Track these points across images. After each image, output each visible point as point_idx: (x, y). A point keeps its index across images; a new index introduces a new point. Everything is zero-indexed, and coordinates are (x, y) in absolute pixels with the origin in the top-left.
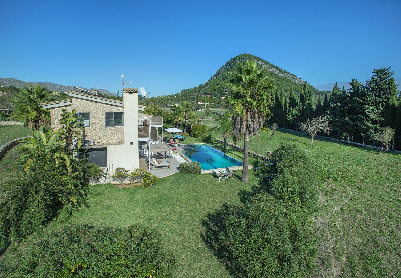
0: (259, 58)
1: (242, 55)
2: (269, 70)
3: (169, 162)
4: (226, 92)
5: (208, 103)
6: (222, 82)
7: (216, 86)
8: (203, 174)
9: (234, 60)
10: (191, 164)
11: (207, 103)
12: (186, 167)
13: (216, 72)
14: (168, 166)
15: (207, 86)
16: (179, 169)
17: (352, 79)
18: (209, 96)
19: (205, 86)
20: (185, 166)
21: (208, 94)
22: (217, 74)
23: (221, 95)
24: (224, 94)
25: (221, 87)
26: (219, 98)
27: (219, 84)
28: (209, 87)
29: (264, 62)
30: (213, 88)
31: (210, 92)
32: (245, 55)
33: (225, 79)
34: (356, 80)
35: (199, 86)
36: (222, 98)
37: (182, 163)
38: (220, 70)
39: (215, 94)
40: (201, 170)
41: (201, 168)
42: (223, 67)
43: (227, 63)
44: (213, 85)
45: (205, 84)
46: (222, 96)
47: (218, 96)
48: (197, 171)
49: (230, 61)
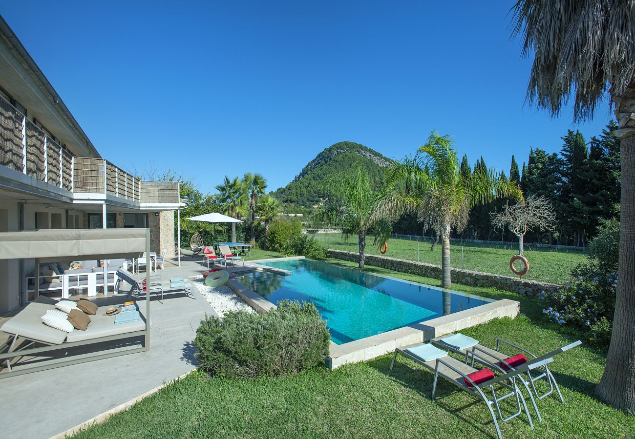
0: (365, 147)
1: (341, 143)
2: (381, 165)
3: (145, 315)
4: (320, 197)
5: (293, 215)
6: (314, 183)
7: (304, 190)
8: (339, 371)
9: (330, 150)
10: (271, 319)
11: (290, 215)
12: (239, 338)
13: (303, 170)
14: (139, 340)
15: (289, 189)
16: (196, 355)
17: (569, 131)
18: (292, 205)
19: (287, 190)
20: (228, 335)
21: (291, 202)
22: (304, 173)
23: (312, 203)
24: (317, 202)
25: (312, 191)
26: (310, 207)
27: (308, 186)
28: (293, 191)
29: (373, 154)
30: (299, 192)
31: (294, 198)
32: (346, 143)
33: (318, 178)
34: (578, 131)
35: (278, 190)
36: (314, 208)
37: (221, 315)
38: (307, 166)
39: (303, 201)
40: (326, 346)
41: (326, 338)
42: (314, 161)
43: (319, 156)
44: (299, 189)
45: (286, 187)
46: (313, 205)
47: (308, 203)
48: (305, 357)
49: (323, 152)
